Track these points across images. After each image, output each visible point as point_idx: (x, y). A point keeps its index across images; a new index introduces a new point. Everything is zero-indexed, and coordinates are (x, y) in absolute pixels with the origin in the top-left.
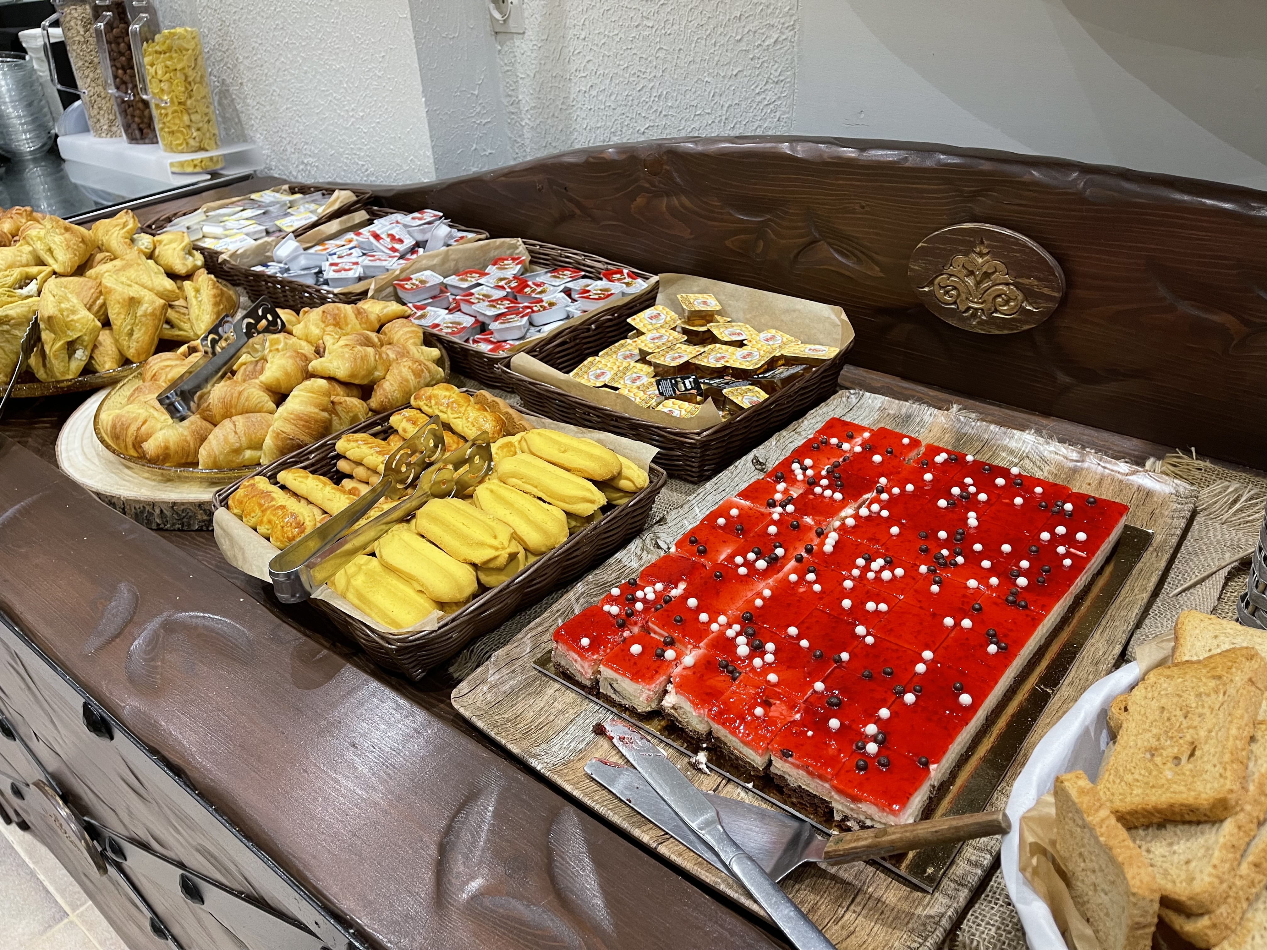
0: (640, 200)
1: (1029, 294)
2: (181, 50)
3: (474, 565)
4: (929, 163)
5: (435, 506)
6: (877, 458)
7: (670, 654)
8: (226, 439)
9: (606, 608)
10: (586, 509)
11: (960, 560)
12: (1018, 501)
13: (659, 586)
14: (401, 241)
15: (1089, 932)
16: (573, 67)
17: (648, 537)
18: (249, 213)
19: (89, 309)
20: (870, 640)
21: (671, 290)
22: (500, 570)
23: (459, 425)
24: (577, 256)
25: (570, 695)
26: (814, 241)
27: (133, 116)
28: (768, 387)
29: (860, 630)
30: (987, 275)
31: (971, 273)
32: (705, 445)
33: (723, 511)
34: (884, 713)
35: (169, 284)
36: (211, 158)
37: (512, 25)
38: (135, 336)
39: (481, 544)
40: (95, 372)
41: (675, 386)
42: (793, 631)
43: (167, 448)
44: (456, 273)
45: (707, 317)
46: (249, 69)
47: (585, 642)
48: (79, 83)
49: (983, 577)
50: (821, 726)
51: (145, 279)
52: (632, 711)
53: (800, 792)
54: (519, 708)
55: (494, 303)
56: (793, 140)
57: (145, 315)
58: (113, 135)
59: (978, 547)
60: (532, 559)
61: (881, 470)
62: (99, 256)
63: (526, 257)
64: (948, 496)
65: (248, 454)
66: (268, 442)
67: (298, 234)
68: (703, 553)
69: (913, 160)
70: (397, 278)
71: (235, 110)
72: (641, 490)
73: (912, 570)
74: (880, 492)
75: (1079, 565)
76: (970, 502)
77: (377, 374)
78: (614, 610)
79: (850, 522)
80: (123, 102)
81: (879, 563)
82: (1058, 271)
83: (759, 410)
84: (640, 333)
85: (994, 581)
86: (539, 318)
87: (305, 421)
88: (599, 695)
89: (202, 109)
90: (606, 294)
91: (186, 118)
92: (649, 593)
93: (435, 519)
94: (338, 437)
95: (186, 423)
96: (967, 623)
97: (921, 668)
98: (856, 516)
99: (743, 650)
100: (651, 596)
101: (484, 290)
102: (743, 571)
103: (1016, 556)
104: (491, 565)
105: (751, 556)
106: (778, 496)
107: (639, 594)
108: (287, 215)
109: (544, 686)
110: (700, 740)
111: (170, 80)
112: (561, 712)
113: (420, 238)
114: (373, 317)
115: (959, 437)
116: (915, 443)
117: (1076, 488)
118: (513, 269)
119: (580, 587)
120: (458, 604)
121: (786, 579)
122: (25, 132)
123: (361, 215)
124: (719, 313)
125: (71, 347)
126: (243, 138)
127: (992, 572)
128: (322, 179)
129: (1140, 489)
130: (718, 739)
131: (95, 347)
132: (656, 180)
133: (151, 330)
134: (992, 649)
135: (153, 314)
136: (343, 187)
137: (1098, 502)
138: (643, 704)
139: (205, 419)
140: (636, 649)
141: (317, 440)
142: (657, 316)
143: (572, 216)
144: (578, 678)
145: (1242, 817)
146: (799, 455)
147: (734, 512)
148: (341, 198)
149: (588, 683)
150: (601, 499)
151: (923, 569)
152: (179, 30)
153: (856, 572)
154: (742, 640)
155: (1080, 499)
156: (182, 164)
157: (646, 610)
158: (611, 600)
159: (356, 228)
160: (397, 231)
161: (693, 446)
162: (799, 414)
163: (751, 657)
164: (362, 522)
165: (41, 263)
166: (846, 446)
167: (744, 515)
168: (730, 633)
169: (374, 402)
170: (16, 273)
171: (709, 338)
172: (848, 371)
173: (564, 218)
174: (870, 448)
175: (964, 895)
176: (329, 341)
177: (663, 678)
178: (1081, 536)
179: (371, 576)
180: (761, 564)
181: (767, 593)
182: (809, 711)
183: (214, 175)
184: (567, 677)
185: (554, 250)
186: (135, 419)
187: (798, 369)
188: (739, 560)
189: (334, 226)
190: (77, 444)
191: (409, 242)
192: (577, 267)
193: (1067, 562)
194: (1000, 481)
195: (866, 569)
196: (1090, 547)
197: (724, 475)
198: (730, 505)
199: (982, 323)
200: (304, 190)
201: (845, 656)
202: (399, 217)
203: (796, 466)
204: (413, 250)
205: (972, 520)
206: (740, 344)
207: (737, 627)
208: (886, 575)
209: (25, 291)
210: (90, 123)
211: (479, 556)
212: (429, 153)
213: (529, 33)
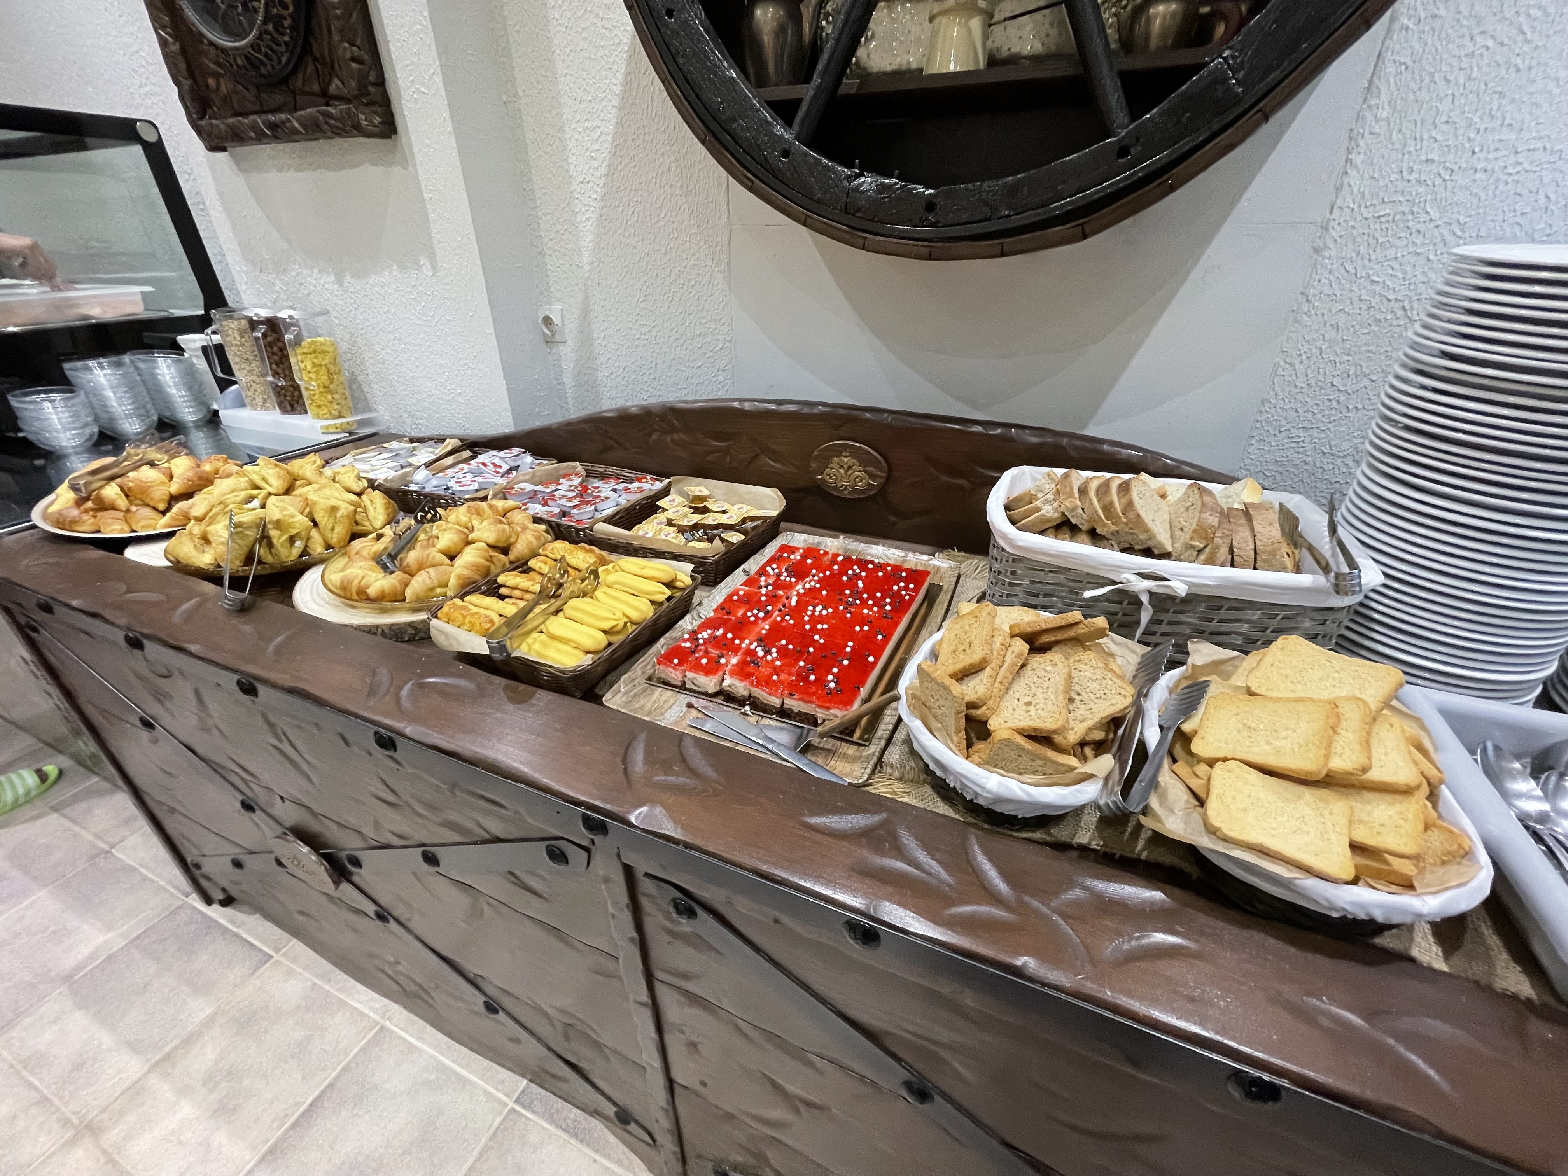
0: (654, 436)
1: (872, 476)
2: (323, 352)
3: (604, 632)
4: (816, 411)
5: (574, 602)
6: (809, 561)
7: (723, 661)
8: (424, 582)
9: (683, 645)
10: (662, 598)
11: (858, 602)
12: (881, 574)
13: (709, 631)
14: (500, 467)
15: (940, 725)
16: (599, 362)
17: (694, 613)
18: (384, 456)
19: (302, 513)
20: (822, 641)
21: (681, 485)
22: (618, 632)
23: (573, 562)
24: (617, 470)
25: (668, 693)
26: (757, 455)
27: (285, 396)
28: (745, 532)
29: (817, 637)
30: (850, 467)
31: (842, 467)
32: (717, 562)
33: (736, 593)
34: (835, 670)
35: (354, 498)
36: (348, 423)
37: (557, 338)
38: (336, 530)
39: (607, 619)
40: (309, 555)
41: (693, 535)
42: (784, 642)
43: (383, 591)
44: (541, 483)
45: (702, 499)
46: (374, 365)
47: (676, 661)
48: (237, 373)
49: (870, 608)
50: (806, 679)
51: (337, 494)
52: (706, 694)
53: (800, 714)
54: (642, 702)
55: (570, 499)
56: (741, 400)
57: (342, 517)
58: (267, 409)
59: (865, 596)
60: (634, 627)
61: (812, 566)
62: (298, 483)
63: (583, 473)
64: (847, 575)
65: (439, 590)
66: (453, 582)
67: (428, 465)
68: (728, 613)
69: (806, 410)
70: (505, 488)
71: (362, 391)
72: (688, 587)
73: (836, 609)
74: (814, 576)
75: (912, 598)
76: (858, 577)
77: (512, 540)
78: (688, 645)
79: (802, 591)
80: (277, 386)
81: (819, 608)
82: (884, 464)
83: (742, 544)
84: (665, 510)
85: (875, 609)
86: (600, 506)
87: (476, 567)
88: (686, 689)
89: (340, 390)
90: (640, 490)
91: (329, 397)
92: (705, 634)
93: (577, 609)
94: (498, 575)
95: (394, 575)
96: (866, 628)
97: (848, 649)
98: (804, 588)
99: (760, 653)
100: (706, 636)
101: (562, 493)
102: (752, 619)
103: (883, 598)
104: (615, 630)
105: (755, 612)
106: (763, 583)
107: (700, 636)
108: (413, 455)
109: (653, 692)
110: (745, 700)
111: (317, 372)
112: (665, 701)
113: (514, 464)
114: (500, 509)
115: (846, 550)
116: (826, 553)
117: (906, 566)
118: (577, 481)
119: (662, 641)
120: (600, 651)
121: (775, 620)
122: (188, 407)
123: (467, 454)
124: (709, 496)
125: (292, 540)
126: (368, 409)
127: (874, 605)
128: (434, 432)
129: (934, 566)
130: (755, 698)
131: (308, 539)
132: (664, 425)
133: (347, 526)
134: (880, 637)
135: (348, 516)
136: (452, 437)
137: (916, 571)
138: (712, 688)
139: (406, 573)
140: (704, 661)
141: (484, 578)
142: (673, 500)
143: (612, 448)
144: (674, 682)
145: (993, 665)
146: (770, 562)
147: (741, 593)
148: (451, 444)
149: (679, 684)
150: (668, 593)
151: (841, 608)
152: (319, 339)
153: (809, 613)
154: (759, 649)
155: (908, 571)
156: (327, 427)
157: (705, 643)
158: (686, 641)
159: (466, 461)
160: (497, 461)
161: (711, 564)
162: (763, 546)
163: (765, 656)
164: (531, 615)
165: (257, 487)
166: (792, 557)
167: (746, 594)
168: (752, 647)
169: (512, 556)
170: (243, 494)
171: (705, 510)
172: (783, 525)
173: (605, 450)
174: (804, 557)
175: (883, 743)
176: (476, 523)
177: (721, 673)
178: (911, 586)
179: (543, 643)
180: (761, 615)
181: (767, 627)
182: (798, 675)
183: (351, 433)
184: (666, 683)
185: (601, 468)
186: (357, 576)
187: (759, 522)
188: (749, 614)
189: (450, 460)
190: (309, 598)
191: (506, 467)
192: (617, 477)
193: (907, 597)
194: (871, 566)
195: (814, 611)
196: (916, 590)
197: (729, 579)
198: (738, 590)
199: (850, 492)
200: (421, 440)
201: (811, 650)
202: (494, 453)
203: (768, 568)
204: (509, 471)
205: (860, 584)
206: (724, 512)
207: (755, 644)
208: (824, 612)
209: (250, 506)
210: (247, 401)
211: (607, 625)
212: (509, 414)
213: (569, 342)
